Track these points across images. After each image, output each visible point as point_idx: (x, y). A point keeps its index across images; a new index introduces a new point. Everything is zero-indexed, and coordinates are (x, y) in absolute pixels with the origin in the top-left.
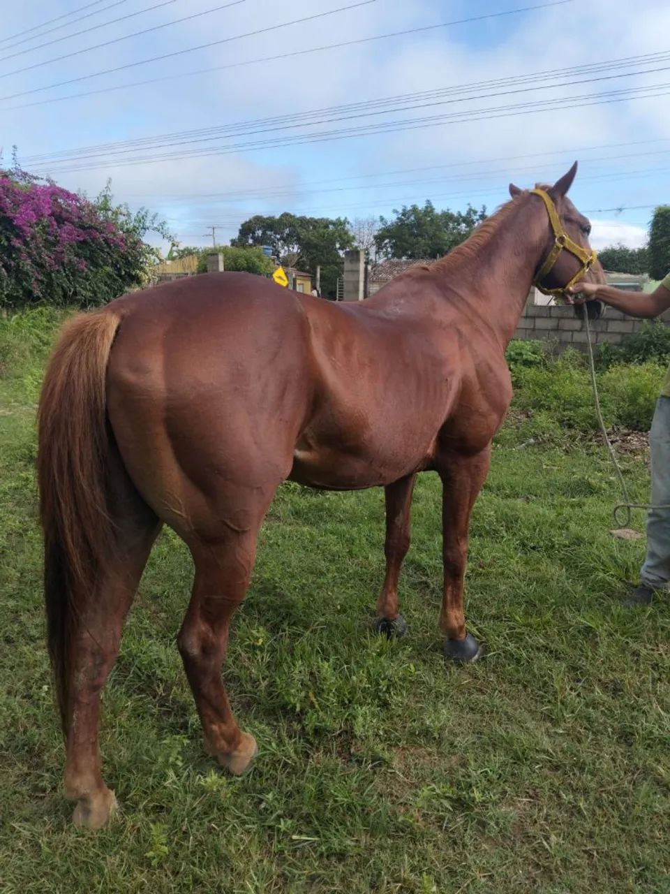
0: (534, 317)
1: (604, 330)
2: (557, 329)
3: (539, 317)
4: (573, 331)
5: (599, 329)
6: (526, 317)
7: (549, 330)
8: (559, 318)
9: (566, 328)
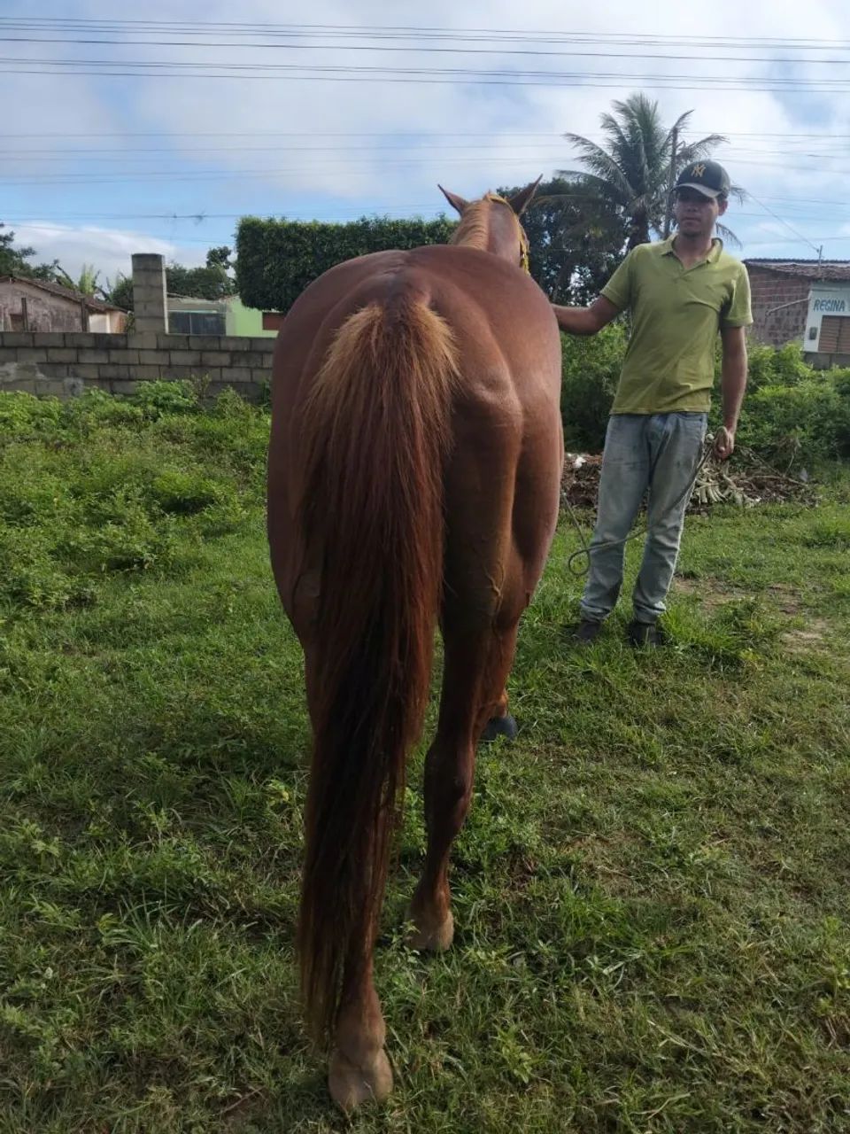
0: (167, 350)
1: (259, 365)
2: (201, 366)
3: (174, 350)
4: (221, 367)
5: (253, 365)
6: (158, 350)
7: (190, 367)
8: (202, 351)
9: (211, 363)
